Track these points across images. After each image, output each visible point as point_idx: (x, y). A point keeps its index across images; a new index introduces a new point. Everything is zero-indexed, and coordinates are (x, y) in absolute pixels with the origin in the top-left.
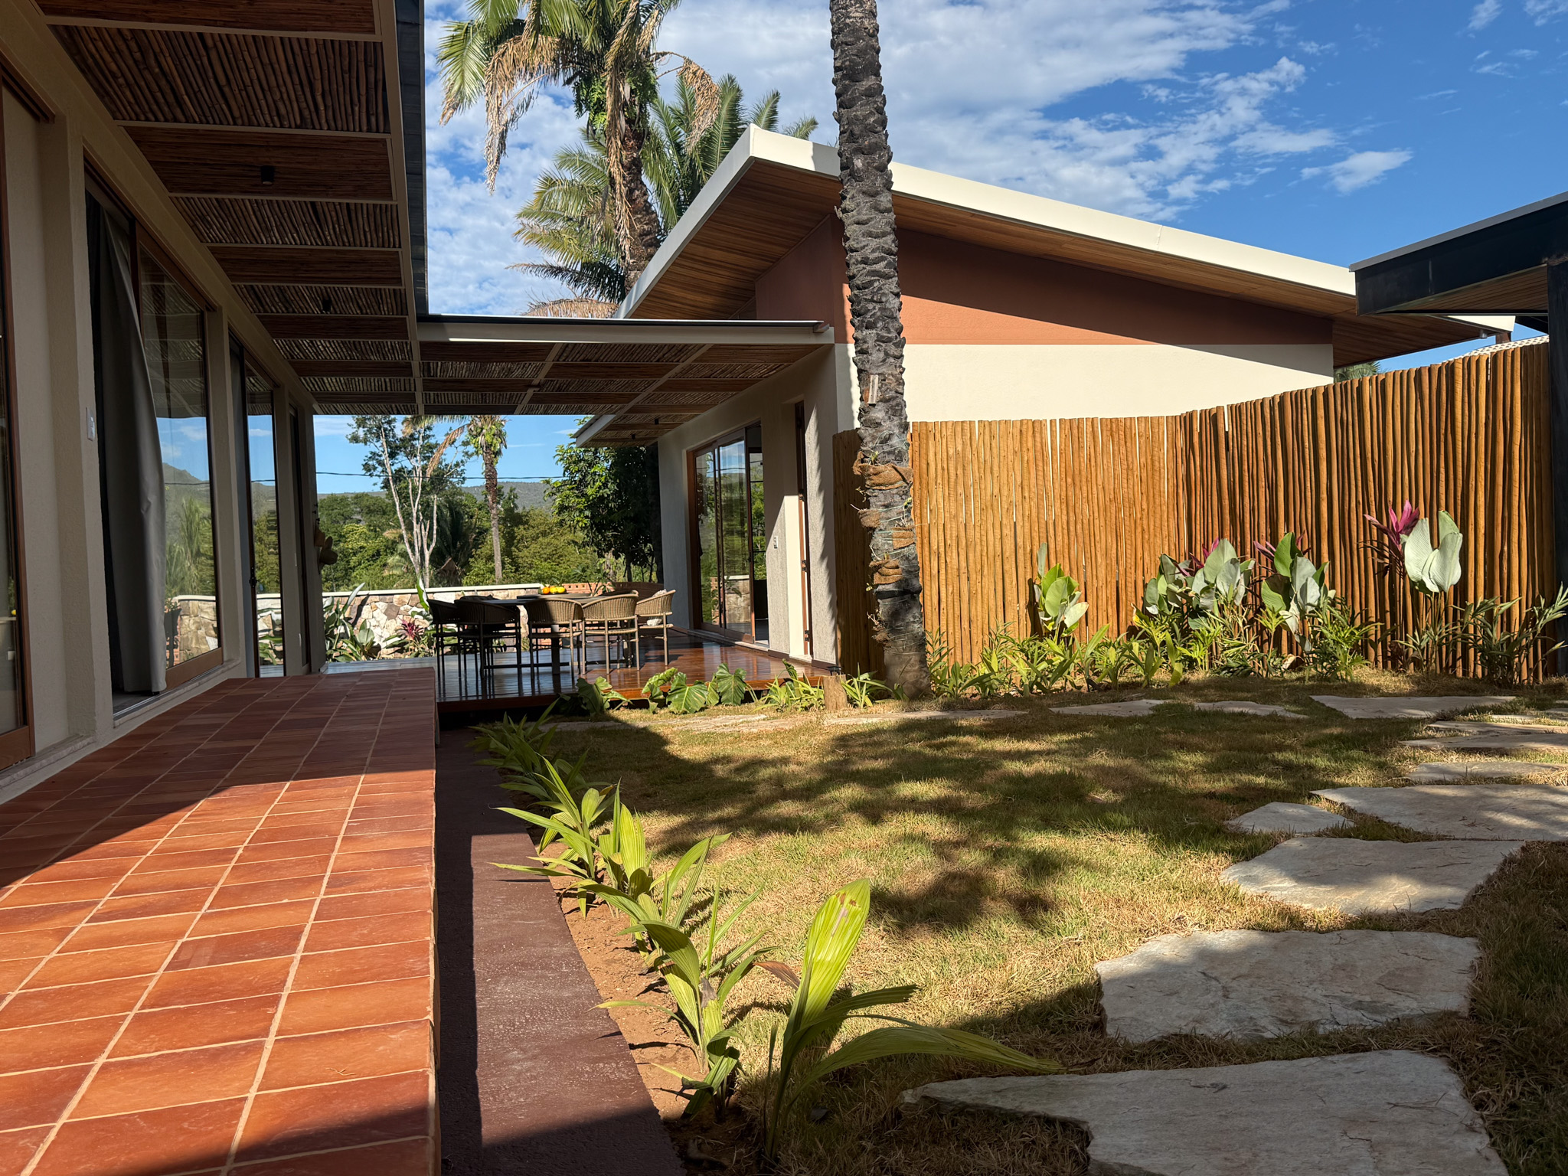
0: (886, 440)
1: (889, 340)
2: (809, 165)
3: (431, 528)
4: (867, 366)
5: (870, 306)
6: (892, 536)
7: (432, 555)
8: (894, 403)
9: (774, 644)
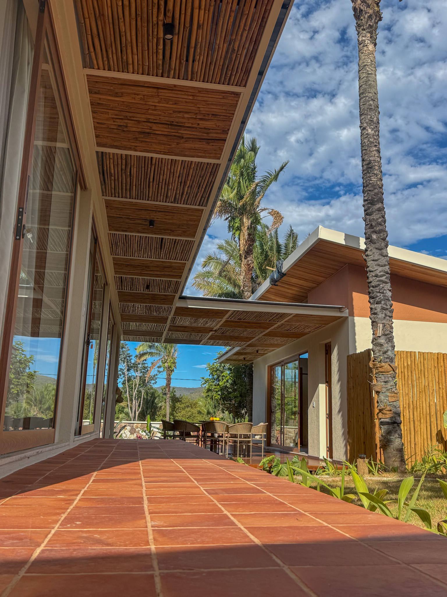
0: (385, 352)
1: (387, 309)
2: (343, 243)
3: (140, 402)
4: (377, 320)
5: (378, 294)
6: (388, 396)
7: (139, 414)
8: (389, 336)
9: (311, 453)
